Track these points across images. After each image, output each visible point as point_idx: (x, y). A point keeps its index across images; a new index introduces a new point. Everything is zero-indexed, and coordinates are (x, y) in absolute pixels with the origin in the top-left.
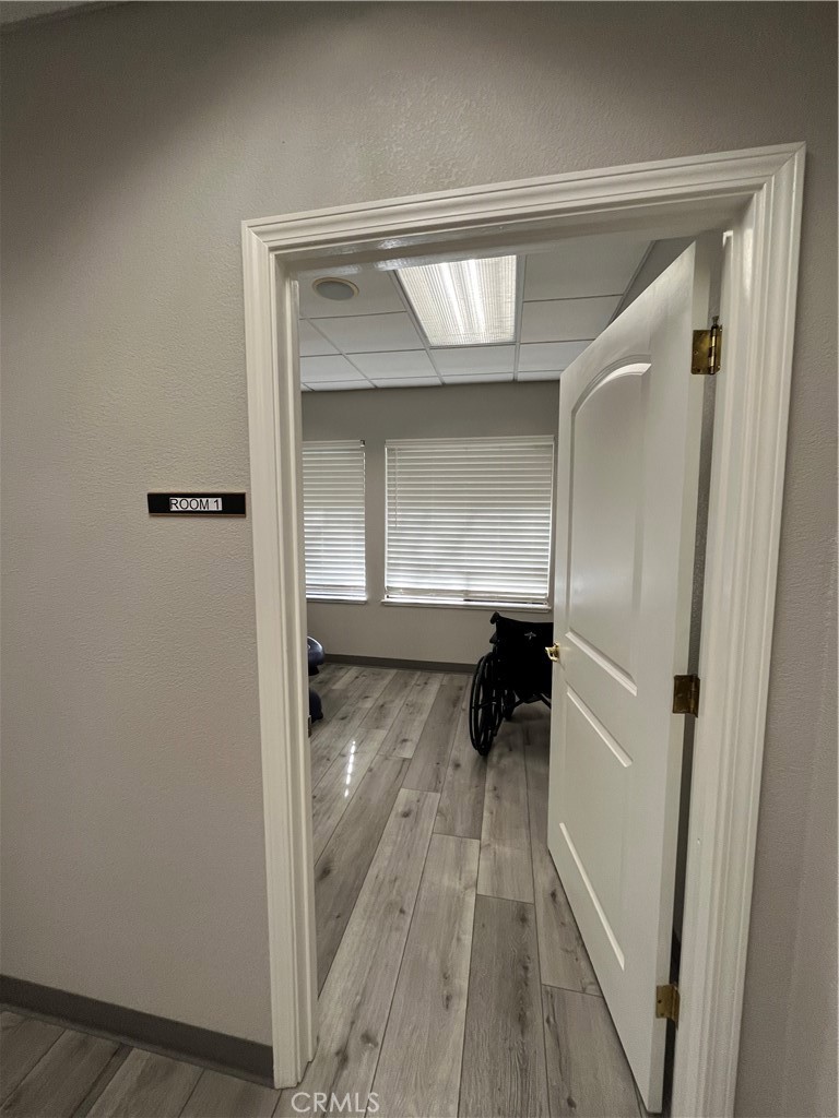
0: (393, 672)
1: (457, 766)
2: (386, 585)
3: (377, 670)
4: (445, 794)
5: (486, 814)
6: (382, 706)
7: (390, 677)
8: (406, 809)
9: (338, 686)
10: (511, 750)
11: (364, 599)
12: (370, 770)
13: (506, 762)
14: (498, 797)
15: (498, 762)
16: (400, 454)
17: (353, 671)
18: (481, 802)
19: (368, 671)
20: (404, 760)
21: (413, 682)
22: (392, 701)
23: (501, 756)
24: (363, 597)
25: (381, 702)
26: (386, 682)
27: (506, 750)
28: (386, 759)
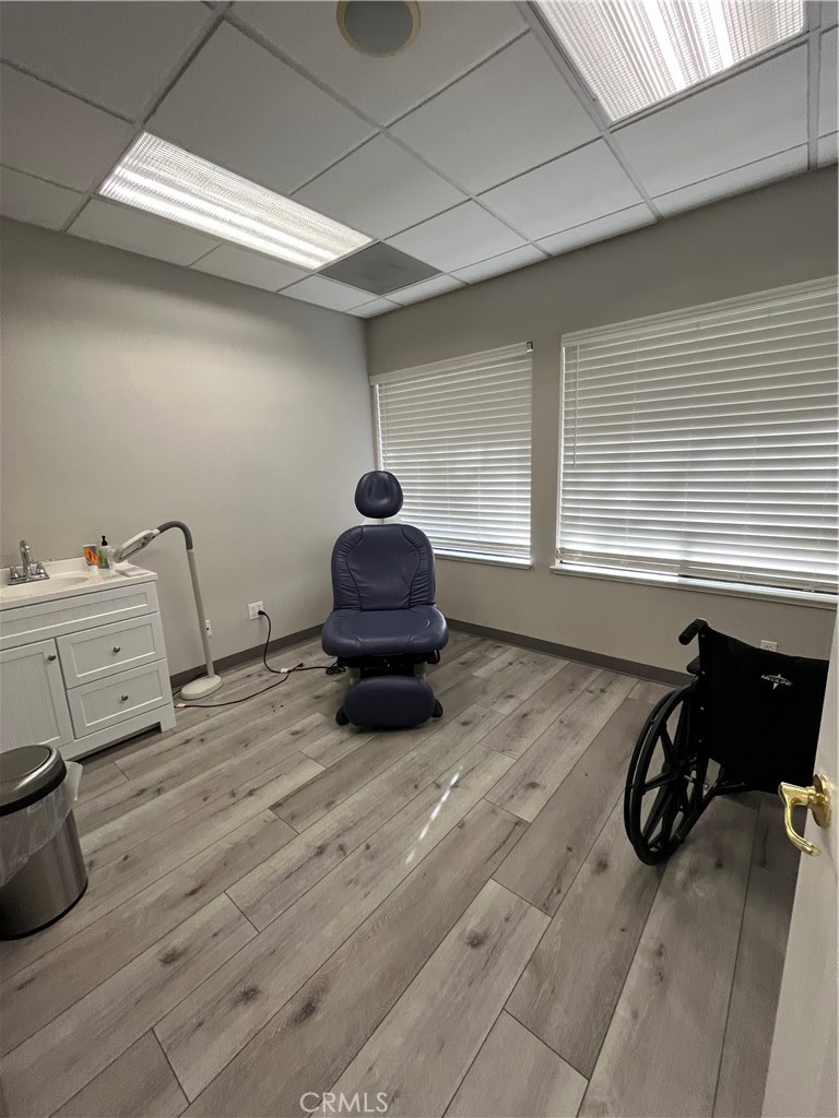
0: (563, 663)
1: (602, 866)
2: (559, 546)
3: (543, 656)
4: (558, 924)
5: (622, 1011)
6: (525, 715)
7: (554, 671)
8: (480, 931)
9: (480, 673)
10: (719, 865)
11: (528, 562)
12: (461, 825)
13: (702, 891)
14: (661, 977)
15: (685, 886)
16: (583, 355)
17: (511, 652)
18: (621, 974)
19: (532, 655)
20: (519, 822)
21: (585, 685)
22: (542, 711)
23: (694, 872)
24: (525, 560)
25: (525, 709)
26: (548, 676)
27: (712, 862)
28: (493, 811)
